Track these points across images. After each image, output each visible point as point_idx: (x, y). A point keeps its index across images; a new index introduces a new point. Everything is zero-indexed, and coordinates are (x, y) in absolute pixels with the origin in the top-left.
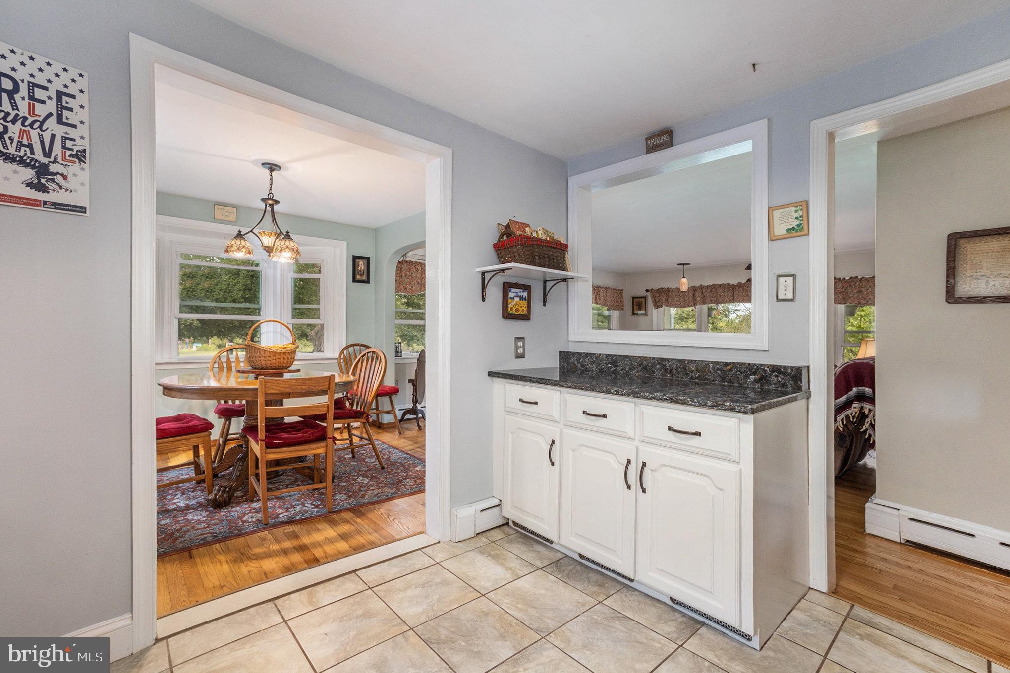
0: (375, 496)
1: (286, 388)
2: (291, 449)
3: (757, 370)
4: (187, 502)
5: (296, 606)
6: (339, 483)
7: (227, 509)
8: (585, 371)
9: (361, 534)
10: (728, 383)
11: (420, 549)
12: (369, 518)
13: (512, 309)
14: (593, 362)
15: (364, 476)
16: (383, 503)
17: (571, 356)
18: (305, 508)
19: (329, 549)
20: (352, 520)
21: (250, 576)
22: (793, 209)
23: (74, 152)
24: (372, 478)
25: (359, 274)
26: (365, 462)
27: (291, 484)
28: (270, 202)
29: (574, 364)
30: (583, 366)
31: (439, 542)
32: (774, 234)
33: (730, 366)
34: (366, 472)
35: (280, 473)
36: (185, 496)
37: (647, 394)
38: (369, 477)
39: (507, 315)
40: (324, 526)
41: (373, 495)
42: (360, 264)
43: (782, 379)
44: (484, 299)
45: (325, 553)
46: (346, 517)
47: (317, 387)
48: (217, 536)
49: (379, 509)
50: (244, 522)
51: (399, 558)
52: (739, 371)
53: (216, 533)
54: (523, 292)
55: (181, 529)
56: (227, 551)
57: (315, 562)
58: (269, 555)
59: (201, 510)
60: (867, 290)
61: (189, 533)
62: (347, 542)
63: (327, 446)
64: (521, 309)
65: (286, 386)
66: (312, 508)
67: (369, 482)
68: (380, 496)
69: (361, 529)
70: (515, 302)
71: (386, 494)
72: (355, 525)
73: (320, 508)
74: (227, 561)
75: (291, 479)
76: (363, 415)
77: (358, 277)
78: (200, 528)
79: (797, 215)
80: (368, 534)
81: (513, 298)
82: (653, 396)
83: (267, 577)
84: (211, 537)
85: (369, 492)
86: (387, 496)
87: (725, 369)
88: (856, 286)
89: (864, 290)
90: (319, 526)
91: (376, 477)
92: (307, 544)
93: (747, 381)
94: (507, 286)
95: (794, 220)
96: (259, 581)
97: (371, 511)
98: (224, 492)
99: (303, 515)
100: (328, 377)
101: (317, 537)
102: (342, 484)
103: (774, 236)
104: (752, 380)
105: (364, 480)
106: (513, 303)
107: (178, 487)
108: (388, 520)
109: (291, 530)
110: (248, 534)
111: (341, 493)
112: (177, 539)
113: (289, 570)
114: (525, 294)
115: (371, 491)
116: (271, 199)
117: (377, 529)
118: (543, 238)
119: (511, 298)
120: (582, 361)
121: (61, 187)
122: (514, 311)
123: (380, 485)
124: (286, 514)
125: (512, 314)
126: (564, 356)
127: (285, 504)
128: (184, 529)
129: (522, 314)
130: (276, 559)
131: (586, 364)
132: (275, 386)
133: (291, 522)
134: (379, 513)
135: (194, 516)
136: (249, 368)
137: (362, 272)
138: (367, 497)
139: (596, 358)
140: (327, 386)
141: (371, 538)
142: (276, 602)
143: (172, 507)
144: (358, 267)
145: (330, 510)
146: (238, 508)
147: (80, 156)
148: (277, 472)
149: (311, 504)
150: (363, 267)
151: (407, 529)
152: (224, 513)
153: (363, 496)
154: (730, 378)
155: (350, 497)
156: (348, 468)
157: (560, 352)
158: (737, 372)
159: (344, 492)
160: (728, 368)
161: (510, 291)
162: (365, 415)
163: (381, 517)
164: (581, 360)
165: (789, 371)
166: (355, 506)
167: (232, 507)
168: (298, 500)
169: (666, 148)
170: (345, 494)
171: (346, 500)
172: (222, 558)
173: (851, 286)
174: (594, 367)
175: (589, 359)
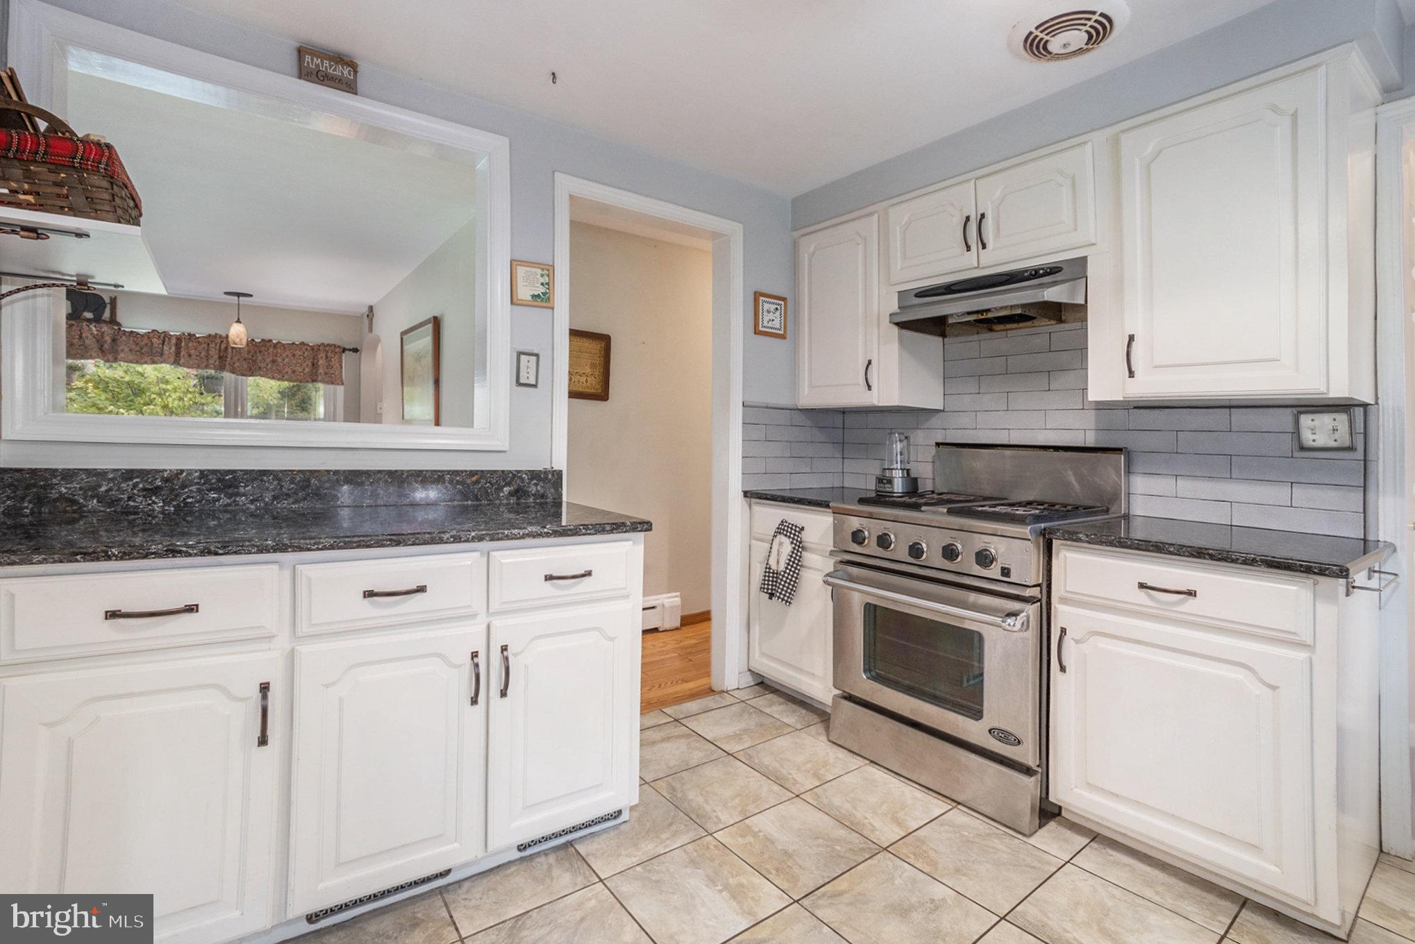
3: (512, 479)
10: (473, 501)
14: (152, 491)
22: (539, 271)
29: (71, 500)
32: (517, 297)
33: (476, 476)
37: (515, 531)
43: (542, 487)
52: (489, 482)
60: (284, 360)
79: (542, 280)
82: (527, 532)
87: (469, 481)
88: (269, 353)
89: (280, 360)
93: (499, 496)
95: (539, 285)
103: (518, 300)
104: (506, 493)
120: (108, 490)
131: (125, 497)
139: (166, 480)
154: (476, 493)
158: (486, 484)
160: (474, 479)
165: (550, 476)
169: (348, 92)
173: (260, 352)
174: (155, 503)
175: (135, 486)
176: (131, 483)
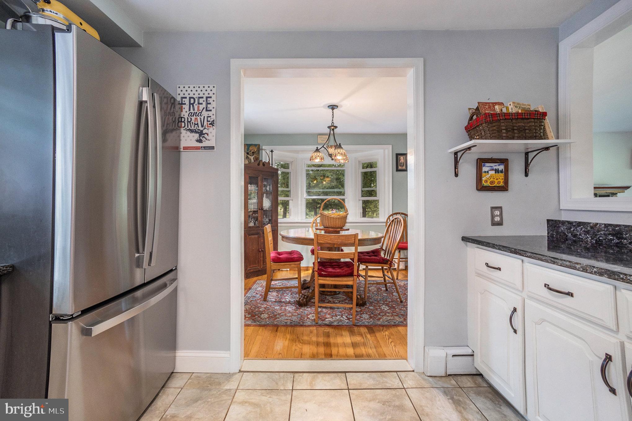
0: (387, 321)
1: (328, 240)
2: (331, 279)
4: (290, 299)
5: (304, 381)
6: (369, 306)
7: (304, 308)
8: (576, 241)
9: (365, 346)
11: (396, 372)
12: (376, 336)
13: (486, 181)
14: (587, 232)
15: (387, 305)
16: (390, 328)
17: (560, 225)
18: (342, 318)
19: (342, 351)
20: (365, 334)
21: (294, 353)
23: (210, 122)
24: (392, 307)
25: (400, 166)
26: (392, 295)
27: (342, 301)
28: (332, 128)
29: (565, 234)
30: (575, 236)
31: (413, 371)
34: (389, 302)
35: (337, 293)
36: (291, 295)
38: (389, 307)
39: (481, 188)
40: (346, 333)
41: (386, 320)
42: (401, 159)
44: (456, 175)
45: (338, 352)
46: (362, 331)
47: (347, 241)
48: (292, 323)
49: (385, 331)
50: (308, 318)
51: (379, 373)
53: (293, 321)
54: (499, 165)
55: (280, 314)
56: (292, 333)
57: (329, 356)
58: (309, 343)
59: (293, 306)
61: (282, 317)
62: (354, 349)
63: (354, 280)
64: (496, 181)
65: (328, 239)
66: (346, 319)
67: (388, 310)
68: (390, 322)
69: (367, 342)
70: (489, 175)
71: (395, 321)
72: (365, 339)
73: (350, 320)
74: (289, 339)
75: (344, 298)
76: (388, 262)
77: (400, 168)
78: (288, 315)
80: (370, 348)
81: (488, 172)
83: (301, 356)
84: (290, 322)
85: (385, 317)
86: (395, 323)
90: (344, 333)
91: (394, 307)
92: (331, 343)
94: (481, 162)
96: (296, 358)
97: (379, 331)
98: (304, 297)
99: (338, 323)
100: (353, 234)
101: (339, 340)
102: (370, 308)
105: (386, 308)
106: (488, 176)
107: (291, 290)
108: (387, 341)
109: (328, 331)
110: (306, 326)
111: (366, 314)
112: (276, 318)
113: (314, 357)
114: (501, 167)
115: (386, 317)
116: (333, 126)
117: (377, 346)
118: (514, 112)
119: (485, 172)
120: (574, 230)
121: (206, 139)
122: (489, 183)
123: (394, 314)
124: (330, 319)
125: (486, 187)
126: (553, 224)
127: (333, 313)
128: (282, 314)
129: (498, 185)
130: (311, 347)
131: (578, 233)
132: (323, 239)
133: (330, 325)
134: (384, 334)
135: (290, 308)
136: (322, 227)
137: (403, 164)
138: (381, 320)
139: (592, 228)
140: (354, 241)
141: (370, 351)
142: (297, 375)
143: (283, 300)
144: (400, 161)
145: (354, 324)
146: (309, 309)
147: (212, 124)
148: (335, 292)
149: (346, 317)
150: (403, 161)
151: (397, 352)
152: (302, 310)
153: (379, 319)
155: (371, 317)
156: (380, 297)
157: (548, 221)
159: (369, 313)
161: (484, 166)
162: (389, 262)
163: (384, 338)
164: (572, 229)
166: (371, 325)
167: (307, 308)
168: (341, 312)
170: (369, 315)
171: (367, 319)
172: (288, 336)
174: (588, 238)
175: (581, 229)
176: (580, 228)
